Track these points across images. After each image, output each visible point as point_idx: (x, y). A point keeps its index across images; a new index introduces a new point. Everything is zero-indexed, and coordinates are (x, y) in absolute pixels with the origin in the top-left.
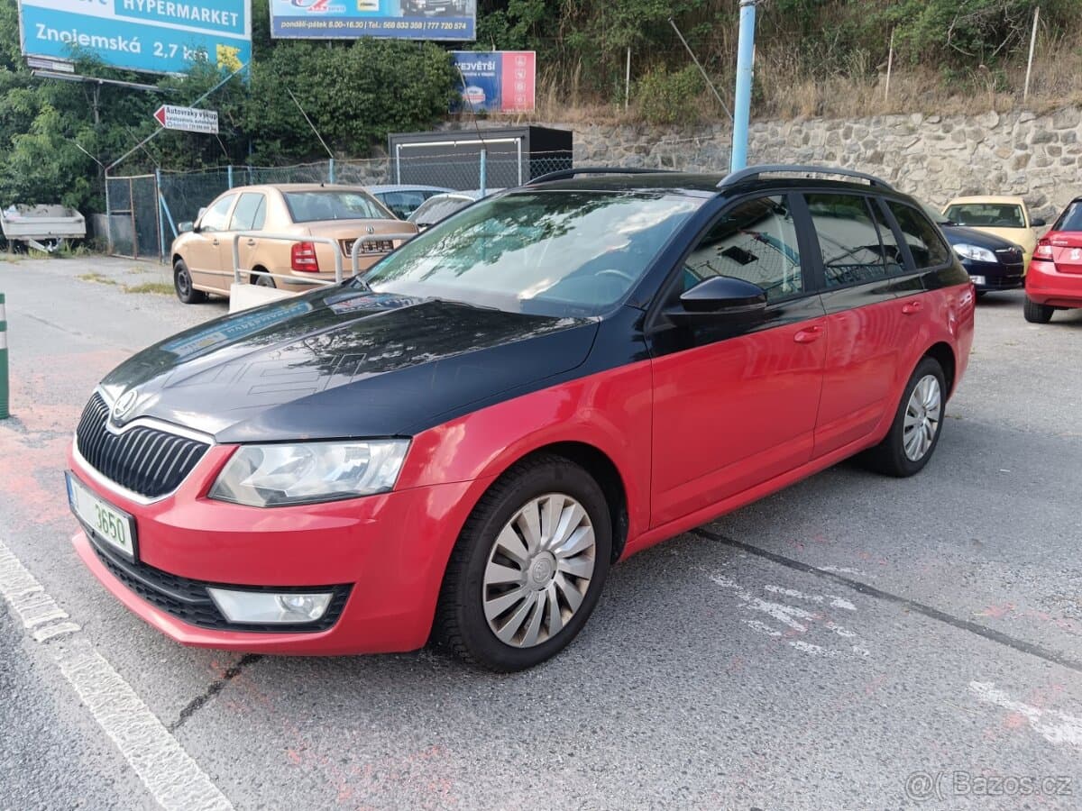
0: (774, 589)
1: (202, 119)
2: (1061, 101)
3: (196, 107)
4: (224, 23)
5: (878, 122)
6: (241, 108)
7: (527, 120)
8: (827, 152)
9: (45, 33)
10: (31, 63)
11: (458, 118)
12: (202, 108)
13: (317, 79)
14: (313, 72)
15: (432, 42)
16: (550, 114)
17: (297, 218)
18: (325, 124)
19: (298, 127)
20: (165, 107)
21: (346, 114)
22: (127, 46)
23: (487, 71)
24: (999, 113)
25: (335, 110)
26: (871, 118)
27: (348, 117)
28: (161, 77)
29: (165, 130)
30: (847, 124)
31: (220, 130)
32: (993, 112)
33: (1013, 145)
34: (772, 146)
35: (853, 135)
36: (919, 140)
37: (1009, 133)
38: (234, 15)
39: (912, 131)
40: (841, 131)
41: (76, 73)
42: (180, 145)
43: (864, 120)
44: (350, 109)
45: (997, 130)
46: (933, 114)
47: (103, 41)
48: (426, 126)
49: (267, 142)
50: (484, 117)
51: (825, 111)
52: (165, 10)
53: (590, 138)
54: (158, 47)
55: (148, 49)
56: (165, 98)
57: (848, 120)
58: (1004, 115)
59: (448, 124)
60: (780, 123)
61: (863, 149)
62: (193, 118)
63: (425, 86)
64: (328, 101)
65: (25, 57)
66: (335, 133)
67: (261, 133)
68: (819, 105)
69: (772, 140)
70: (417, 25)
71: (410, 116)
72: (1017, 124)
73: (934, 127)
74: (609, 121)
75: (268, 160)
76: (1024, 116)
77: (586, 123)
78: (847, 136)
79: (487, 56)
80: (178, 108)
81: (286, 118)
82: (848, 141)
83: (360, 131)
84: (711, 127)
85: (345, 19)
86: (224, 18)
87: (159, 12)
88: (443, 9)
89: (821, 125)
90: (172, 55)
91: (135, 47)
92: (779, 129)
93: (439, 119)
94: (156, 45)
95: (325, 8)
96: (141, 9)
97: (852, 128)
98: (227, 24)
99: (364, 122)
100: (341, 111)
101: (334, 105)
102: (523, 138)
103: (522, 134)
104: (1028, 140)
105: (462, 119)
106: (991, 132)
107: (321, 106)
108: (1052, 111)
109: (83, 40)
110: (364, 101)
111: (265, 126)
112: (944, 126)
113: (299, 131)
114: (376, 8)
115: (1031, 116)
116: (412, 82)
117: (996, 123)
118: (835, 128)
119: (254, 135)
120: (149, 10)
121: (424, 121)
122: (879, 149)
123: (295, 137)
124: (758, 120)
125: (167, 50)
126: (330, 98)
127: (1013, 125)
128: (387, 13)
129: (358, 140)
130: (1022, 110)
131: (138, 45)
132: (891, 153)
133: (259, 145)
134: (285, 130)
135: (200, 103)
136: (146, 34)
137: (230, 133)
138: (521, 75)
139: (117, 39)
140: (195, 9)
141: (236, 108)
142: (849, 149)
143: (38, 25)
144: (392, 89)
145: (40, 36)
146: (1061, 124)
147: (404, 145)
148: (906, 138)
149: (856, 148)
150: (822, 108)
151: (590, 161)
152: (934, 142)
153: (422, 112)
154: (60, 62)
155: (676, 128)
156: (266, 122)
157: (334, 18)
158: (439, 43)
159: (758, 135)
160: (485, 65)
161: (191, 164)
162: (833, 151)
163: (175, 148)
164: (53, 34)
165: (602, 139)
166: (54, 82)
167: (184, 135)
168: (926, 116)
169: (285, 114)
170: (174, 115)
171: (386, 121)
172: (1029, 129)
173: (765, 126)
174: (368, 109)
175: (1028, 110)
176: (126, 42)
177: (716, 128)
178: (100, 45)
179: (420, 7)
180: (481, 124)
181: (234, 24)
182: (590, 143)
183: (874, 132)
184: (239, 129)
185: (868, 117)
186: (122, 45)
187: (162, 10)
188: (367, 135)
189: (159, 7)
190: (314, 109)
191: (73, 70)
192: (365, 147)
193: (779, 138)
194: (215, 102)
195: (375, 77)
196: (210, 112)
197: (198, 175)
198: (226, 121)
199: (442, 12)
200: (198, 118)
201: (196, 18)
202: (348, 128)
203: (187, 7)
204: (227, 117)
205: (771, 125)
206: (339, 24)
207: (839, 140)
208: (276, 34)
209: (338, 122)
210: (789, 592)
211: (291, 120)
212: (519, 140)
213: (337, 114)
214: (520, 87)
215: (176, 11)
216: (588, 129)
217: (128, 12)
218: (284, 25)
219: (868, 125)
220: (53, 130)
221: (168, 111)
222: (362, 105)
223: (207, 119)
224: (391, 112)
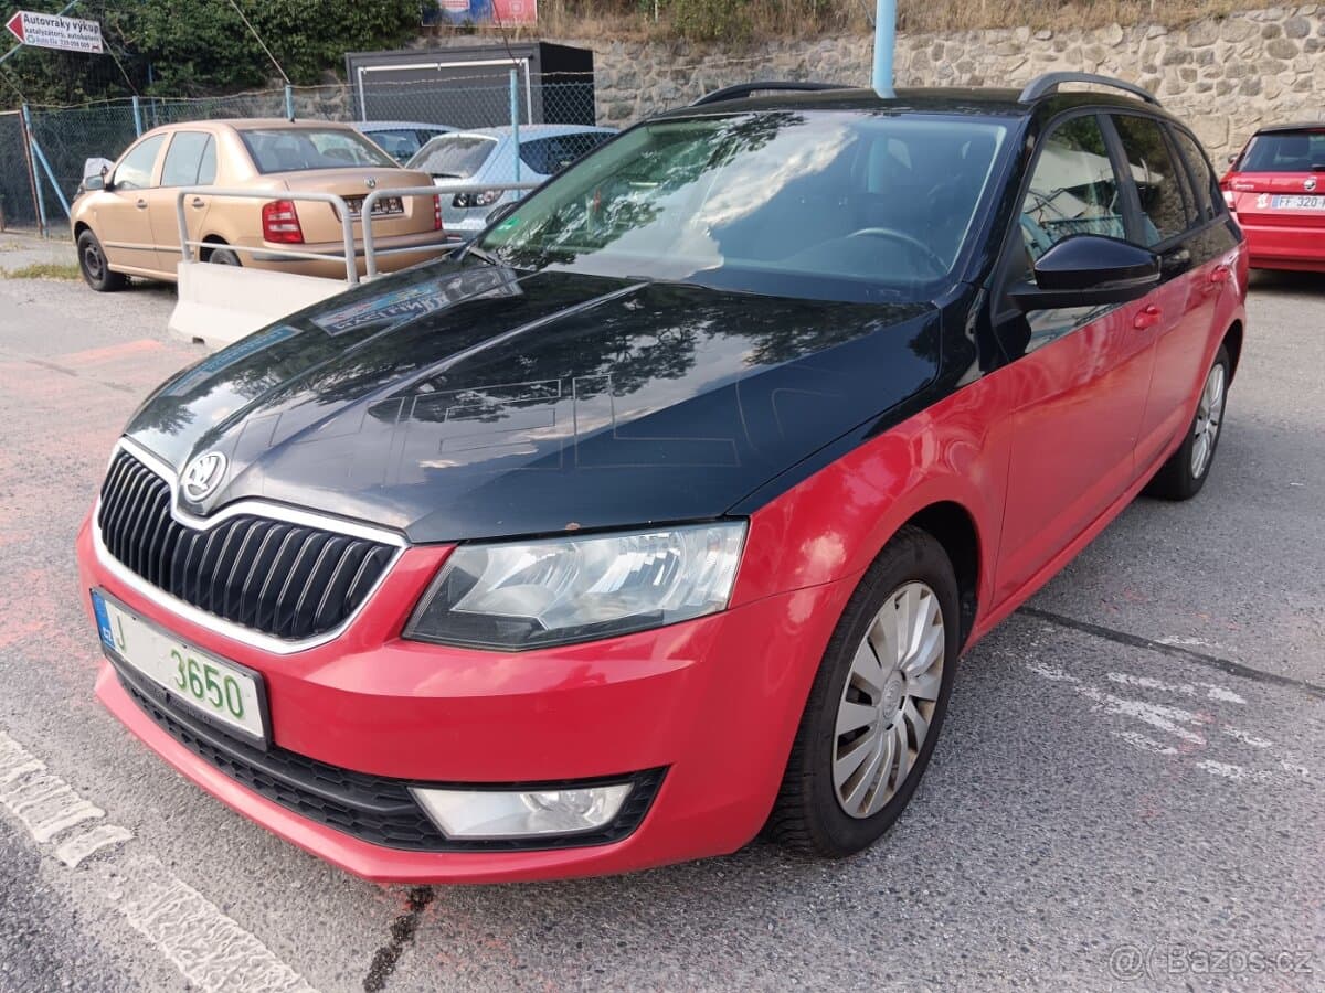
0: (1122, 678)
1: (77, 31)
2: (1196, 12)
3: (66, 15)
5: (975, 38)
6: (132, 17)
7: (528, 35)
8: (913, 78)
11: (435, 32)
12: (76, 16)
16: (558, 27)
17: (264, 167)
19: (216, 43)
20: (22, 13)
21: (282, 26)
24: (1122, 27)
25: (266, 20)
26: (967, 32)
27: (285, 30)
29: (25, 47)
30: (936, 41)
31: (104, 48)
32: (1116, 26)
33: (1140, 66)
34: (846, 68)
35: (944, 55)
36: (1026, 61)
37: (1135, 52)
39: (1018, 49)
40: (930, 50)
42: (48, 69)
43: (958, 36)
44: (287, 19)
45: (1119, 48)
46: (1042, 28)
48: (392, 43)
49: (174, 65)
50: (470, 31)
51: (909, 23)
53: (612, 59)
57: (938, 36)
58: (1129, 30)
59: (423, 41)
60: (853, 40)
61: (957, 73)
62: (64, 30)
67: (166, 52)
68: (900, 16)
69: (844, 62)
71: (372, 28)
72: (1144, 40)
73: (1045, 45)
74: (635, 36)
75: (179, 88)
76: (1153, 30)
77: (607, 40)
78: (937, 56)
80: (40, 16)
81: (199, 32)
82: (939, 63)
83: (303, 50)
84: (766, 44)
89: (904, 42)
92: (852, 47)
93: (410, 34)
97: (943, 46)
99: (309, 38)
100: (275, 22)
101: (265, 14)
102: (530, 58)
103: (530, 52)
104: (1158, 61)
105: (440, 34)
106: (1113, 51)
108: (1186, 24)
110: (306, 8)
111: (170, 43)
112: (1057, 44)
113: (218, 50)
115: (1161, 30)
117: (1119, 40)
118: (922, 46)
119: (155, 55)
121: (390, 35)
122: (977, 73)
123: (212, 58)
124: (825, 35)
127: (1139, 42)
129: (301, 62)
130: (1150, 23)
132: (992, 78)
133: (163, 69)
134: (199, 48)
135: (72, 9)
137: (118, 54)
141: (125, 17)
142: (940, 73)
146: (1196, 41)
147: (368, 69)
148: (1009, 59)
149: (948, 71)
150: (904, 21)
151: (613, 90)
152: (1045, 63)
153: (387, 24)
155: (722, 46)
156: (171, 37)
159: (825, 55)
161: (65, 97)
162: (920, 75)
163: (41, 74)
165: (628, 61)
167: (54, 55)
168: (1035, 30)
169: (197, 27)
170: (36, 27)
171: (338, 36)
172: (1159, 46)
173: (835, 43)
174: (312, 19)
175: (1158, 23)
177: (773, 46)
180: (466, 41)
182: (613, 66)
183: (971, 51)
184: (132, 48)
185: (962, 32)
188: (312, 55)
192: (310, 71)
193: (853, 60)
194: (93, 7)
196: (88, 23)
197: (81, 110)
198: (113, 35)
200: (72, 31)
202: (287, 46)
204: (114, 30)
205: (841, 42)
207: (927, 62)
209: (271, 38)
210: (1144, 682)
211: (207, 34)
212: (525, 61)
213: (270, 26)
216: (609, 48)
219: (964, 42)
221: (27, 20)
222: (305, 14)
223: (84, 33)
224: (344, 23)
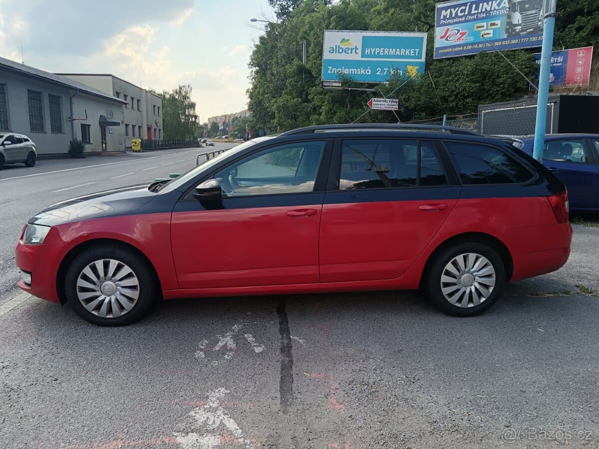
1: (390, 103)
3: (387, 98)
4: (411, 54)
6: (409, 97)
9: (331, 70)
10: (325, 84)
11: (533, 93)
12: (391, 98)
13: (451, 78)
14: (450, 74)
15: (522, 50)
18: (452, 101)
19: (437, 104)
20: (373, 99)
21: (463, 95)
22: (365, 72)
23: (558, 63)
25: (458, 94)
27: (465, 97)
28: (376, 85)
29: (372, 110)
31: (399, 108)
38: (417, 50)
41: (342, 86)
42: (379, 116)
44: (466, 93)
47: (355, 71)
48: (511, 99)
49: (420, 113)
50: (551, 91)
52: (384, 53)
54: (379, 70)
55: (374, 72)
56: (376, 94)
59: (526, 97)
62: (386, 103)
63: (511, 76)
64: (454, 89)
65: (323, 82)
66: (457, 106)
67: (417, 109)
70: (516, 41)
71: (501, 94)
79: (558, 53)
80: (379, 99)
81: (430, 100)
83: (470, 105)
85: (472, 44)
86: (412, 52)
87: (381, 54)
88: (532, 30)
90: (385, 74)
91: (368, 72)
93: (520, 94)
94: (378, 70)
95: (463, 39)
96: (373, 54)
98: (413, 55)
99: (473, 99)
100: (461, 94)
102: (555, 103)
107: (451, 92)
109: (346, 71)
110: (473, 88)
111: (419, 105)
114: (491, 35)
116: (503, 74)
119: (414, 109)
120: (376, 54)
121: (510, 95)
123: (434, 110)
125: (382, 71)
126: (456, 88)
128: (497, 37)
129: (469, 109)
131: (370, 70)
133: (416, 114)
134: (429, 106)
135: (390, 96)
136: (373, 65)
137: (403, 109)
138: (580, 62)
139: (361, 69)
140: (398, 50)
141: (407, 97)
143: (329, 67)
144: (491, 79)
145: (329, 72)
147: (486, 111)
153: (508, 91)
154: (336, 82)
156: (419, 103)
157: (467, 45)
158: (526, 50)
160: (556, 59)
164: (334, 71)
166: (331, 91)
167: (382, 112)
170: (377, 103)
171: (487, 98)
174: (475, 92)
176: (364, 70)
178: (353, 73)
179: (518, 30)
181: (417, 54)
184: (407, 108)
186: (363, 72)
187: (382, 53)
189: (381, 51)
190: (446, 94)
191: (340, 85)
194: (397, 95)
195: (481, 73)
196: (394, 100)
198: (401, 103)
199: (532, 31)
200: (388, 103)
201: (398, 54)
202: (464, 103)
203: (394, 50)
206: (469, 47)
208: (436, 57)
209: (459, 100)
211: (433, 101)
213: (459, 96)
214: (579, 70)
215: (389, 52)
217: (368, 56)
218: (441, 51)
220: (327, 113)
221: (374, 101)
222: (472, 90)
223: (393, 103)
224: (490, 92)
